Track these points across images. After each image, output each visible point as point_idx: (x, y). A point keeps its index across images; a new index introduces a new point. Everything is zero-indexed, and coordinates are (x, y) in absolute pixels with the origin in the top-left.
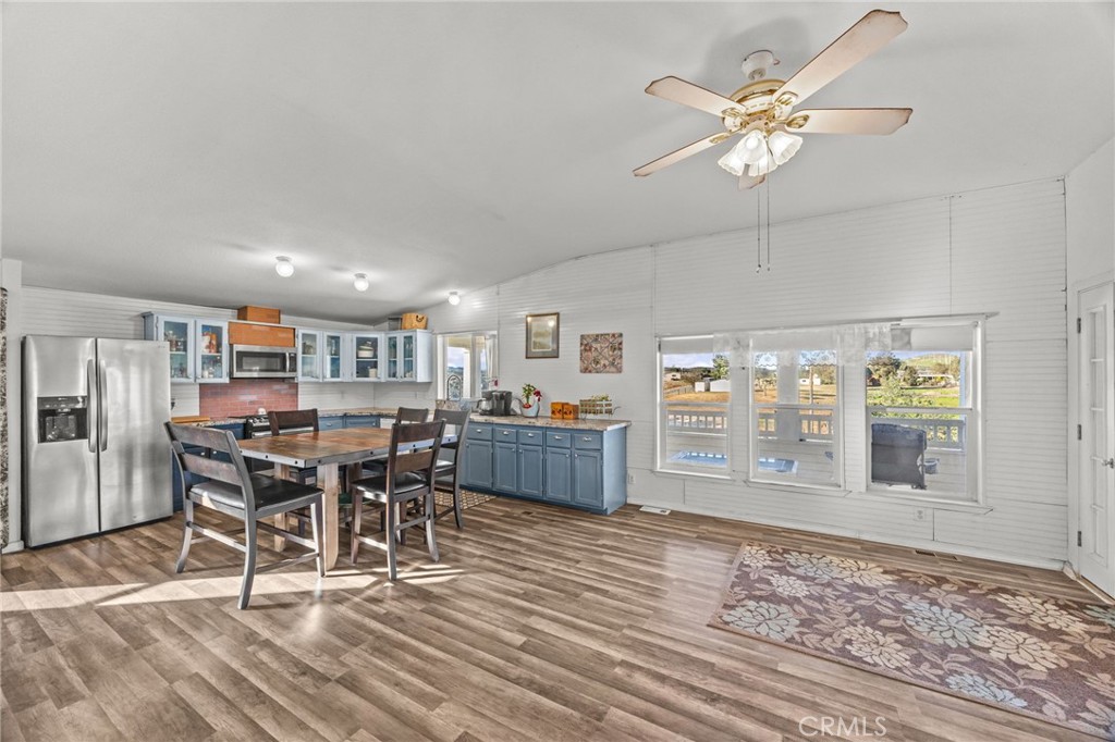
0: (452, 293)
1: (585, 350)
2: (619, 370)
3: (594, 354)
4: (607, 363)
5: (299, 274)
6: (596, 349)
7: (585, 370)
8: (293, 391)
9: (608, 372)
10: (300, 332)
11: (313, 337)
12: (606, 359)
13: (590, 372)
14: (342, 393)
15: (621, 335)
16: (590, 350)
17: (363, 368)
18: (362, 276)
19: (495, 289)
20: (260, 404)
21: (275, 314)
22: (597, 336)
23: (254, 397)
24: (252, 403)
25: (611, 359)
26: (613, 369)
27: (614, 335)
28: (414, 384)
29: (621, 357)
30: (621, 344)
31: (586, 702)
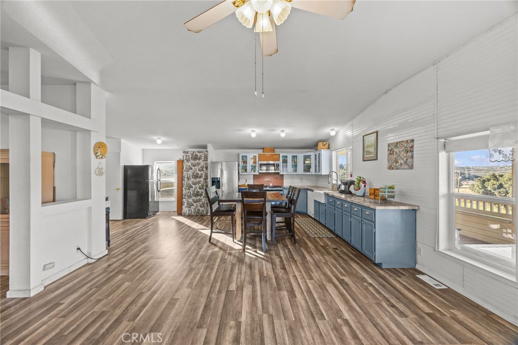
0: (331, 130)
1: (390, 154)
2: (411, 167)
3: (395, 156)
4: (402, 162)
5: (258, 135)
6: (396, 152)
7: (390, 168)
8: (282, 178)
9: (403, 169)
10: (281, 155)
11: (286, 157)
12: (402, 159)
13: (393, 169)
14: (302, 179)
15: (413, 141)
16: (393, 153)
17: (307, 168)
18: (283, 131)
19: (350, 123)
20: (271, 182)
21: (273, 149)
22: (397, 143)
23: (268, 180)
24: (268, 181)
25: (405, 159)
26: (406, 167)
27: (407, 141)
28: (321, 175)
29: (412, 157)
30: (412, 147)
31: (206, 320)
